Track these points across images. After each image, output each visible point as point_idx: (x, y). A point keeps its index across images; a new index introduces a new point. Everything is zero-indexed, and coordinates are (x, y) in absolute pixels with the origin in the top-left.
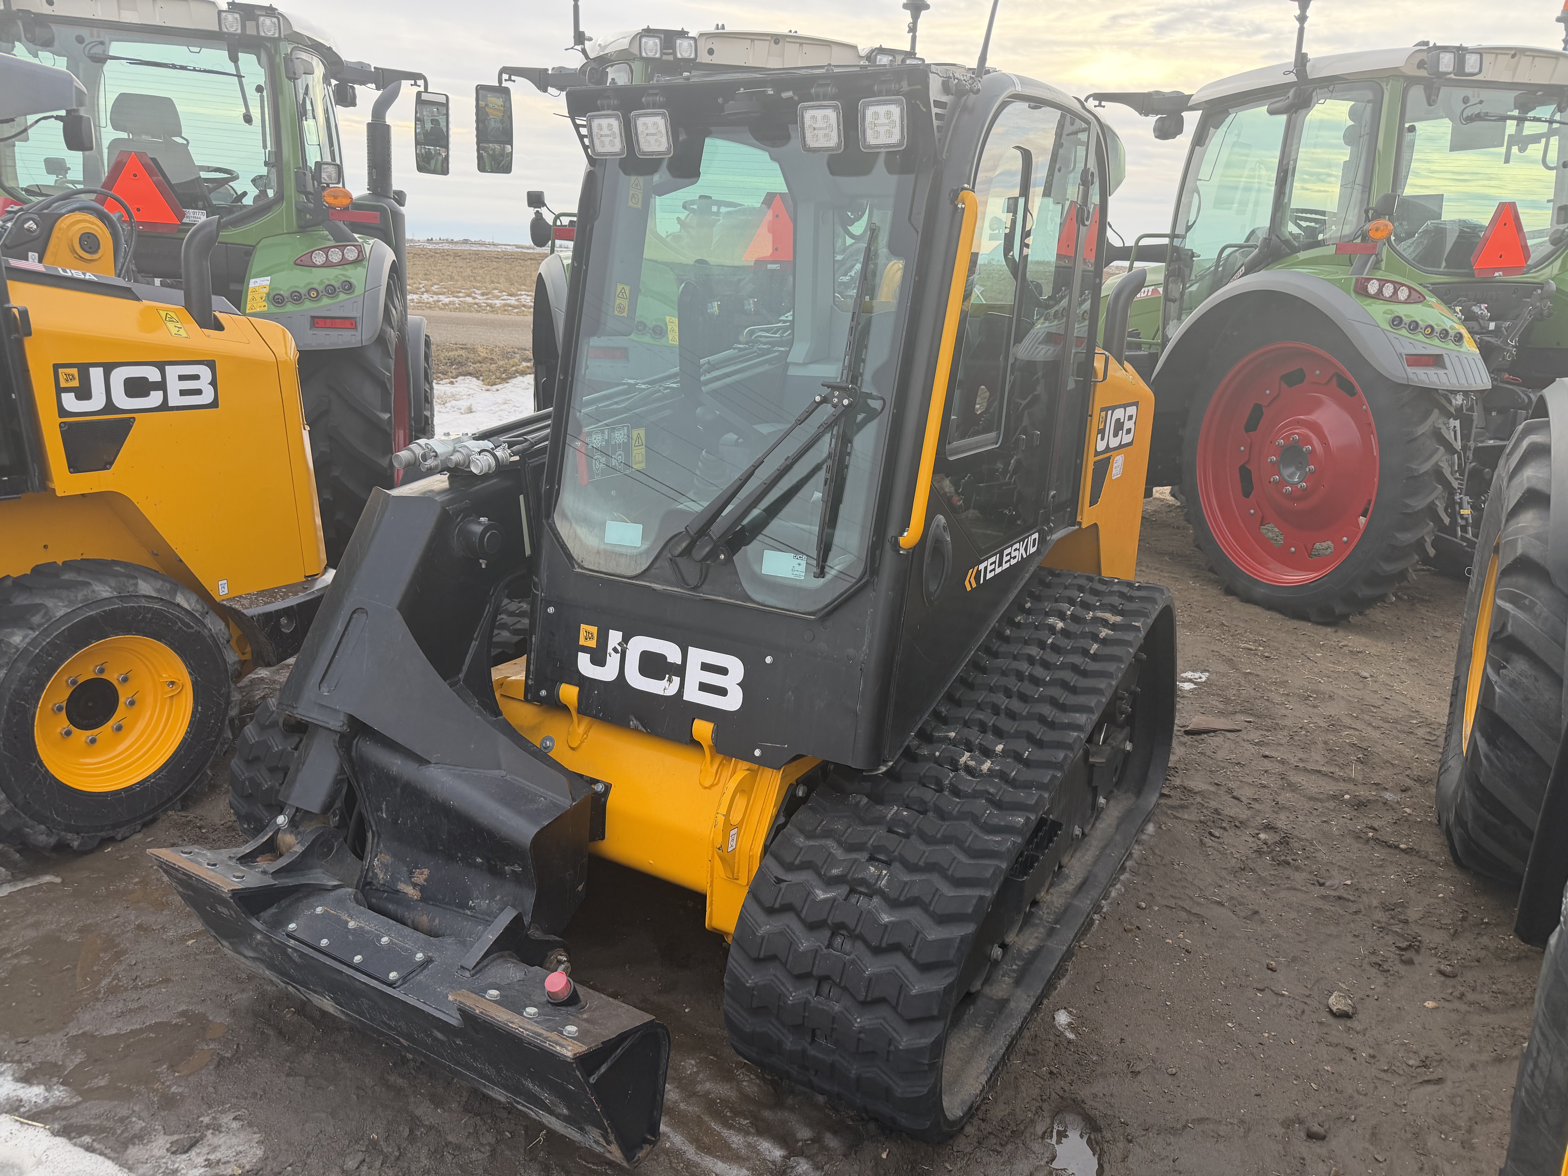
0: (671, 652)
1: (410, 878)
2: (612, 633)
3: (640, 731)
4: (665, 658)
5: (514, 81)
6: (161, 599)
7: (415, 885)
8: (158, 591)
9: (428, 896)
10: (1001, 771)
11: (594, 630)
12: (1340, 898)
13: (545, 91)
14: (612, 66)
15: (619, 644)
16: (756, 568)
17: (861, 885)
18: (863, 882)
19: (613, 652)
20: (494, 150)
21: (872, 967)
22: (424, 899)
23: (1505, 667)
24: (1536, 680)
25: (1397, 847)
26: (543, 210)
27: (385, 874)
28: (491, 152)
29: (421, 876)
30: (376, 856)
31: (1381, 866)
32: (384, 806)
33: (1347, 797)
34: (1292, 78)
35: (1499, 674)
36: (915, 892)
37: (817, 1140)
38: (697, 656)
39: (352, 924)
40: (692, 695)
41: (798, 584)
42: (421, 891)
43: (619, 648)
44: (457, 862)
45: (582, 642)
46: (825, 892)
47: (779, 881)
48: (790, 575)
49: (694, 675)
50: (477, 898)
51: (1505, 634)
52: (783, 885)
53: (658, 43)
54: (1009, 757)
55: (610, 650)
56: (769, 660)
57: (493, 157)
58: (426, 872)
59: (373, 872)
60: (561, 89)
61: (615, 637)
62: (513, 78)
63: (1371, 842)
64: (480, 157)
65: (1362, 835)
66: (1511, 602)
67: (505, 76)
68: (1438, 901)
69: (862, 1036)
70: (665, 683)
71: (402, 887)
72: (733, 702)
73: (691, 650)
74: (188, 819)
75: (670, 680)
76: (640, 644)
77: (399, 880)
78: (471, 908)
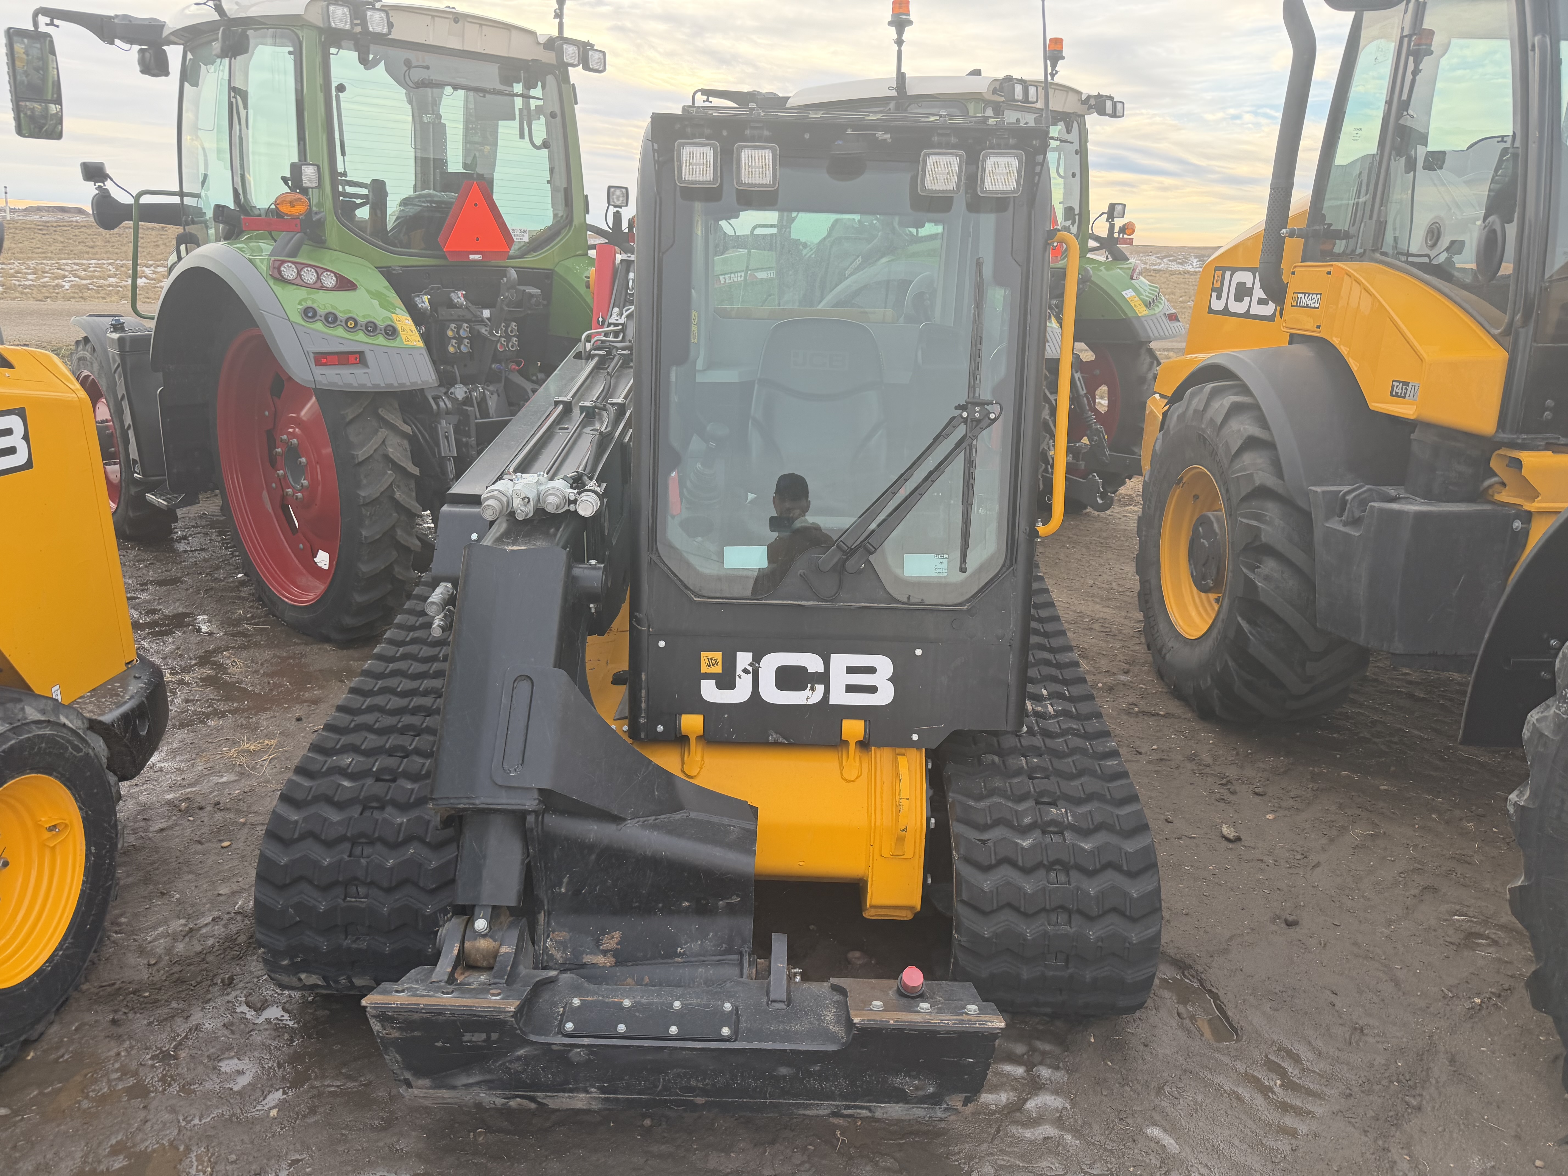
0: (812, 663)
1: (598, 947)
2: (740, 655)
3: (784, 743)
4: (805, 669)
5: (57, 26)
6: (49, 721)
7: (605, 953)
8: (43, 712)
9: (622, 958)
10: (1062, 710)
11: (718, 656)
12: (1161, 760)
13: (112, 43)
14: (255, 30)
15: (750, 665)
16: (897, 571)
17: (1050, 826)
18: (1053, 822)
19: (743, 674)
20: (33, 110)
21: (1092, 887)
22: (618, 963)
23: (1258, 567)
24: (1283, 573)
25: (1158, 714)
26: (109, 184)
27: (564, 952)
28: (29, 113)
29: (611, 941)
30: (548, 936)
31: (1160, 731)
32: (565, 880)
33: (1100, 685)
34: (894, 93)
35: (1254, 573)
36: (1098, 819)
37: (1033, 1050)
38: (840, 661)
39: (627, 1003)
40: (839, 697)
41: (943, 580)
42: (614, 956)
43: (750, 669)
44: (655, 914)
45: (704, 669)
46: (1024, 840)
47: (984, 842)
48: (933, 574)
49: (839, 679)
50: (686, 943)
51: (1257, 543)
52: (990, 844)
53: (348, 13)
54: (1053, 698)
55: (739, 671)
56: (919, 652)
57: (32, 118)
58: (617, 935)
59: (548, 954)
60: (131, 42)
61: (744, 659)
62: (56, 22)
63: (1140, 715)
64: (18, 119)
65: (1131, 711)
66: (1255, 520)
67: (43, 20)
68: (1212, 746)
69: (1100, 944)
70: (807, 692)
71: (588, 959)
72: (885, 695)
73: (834, 658)
74: (117, 986)
75: (813, 689)
76: (772, 662)
77: (583, 953)
78: (681, 955)
